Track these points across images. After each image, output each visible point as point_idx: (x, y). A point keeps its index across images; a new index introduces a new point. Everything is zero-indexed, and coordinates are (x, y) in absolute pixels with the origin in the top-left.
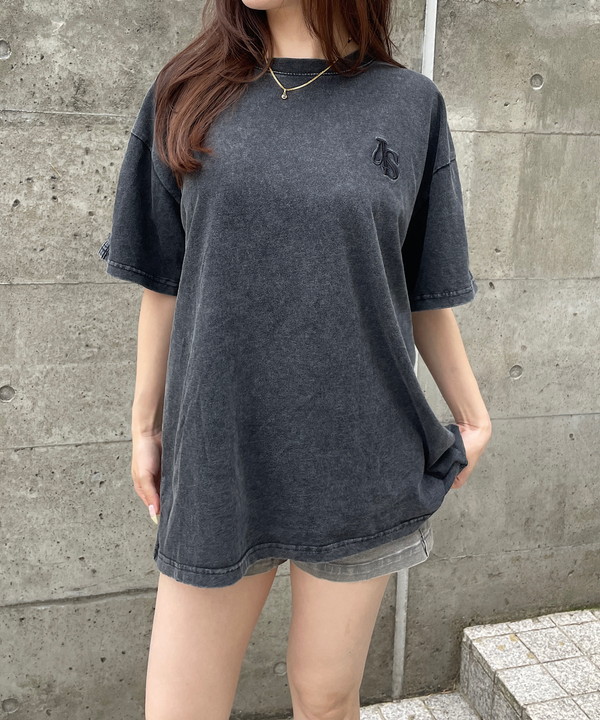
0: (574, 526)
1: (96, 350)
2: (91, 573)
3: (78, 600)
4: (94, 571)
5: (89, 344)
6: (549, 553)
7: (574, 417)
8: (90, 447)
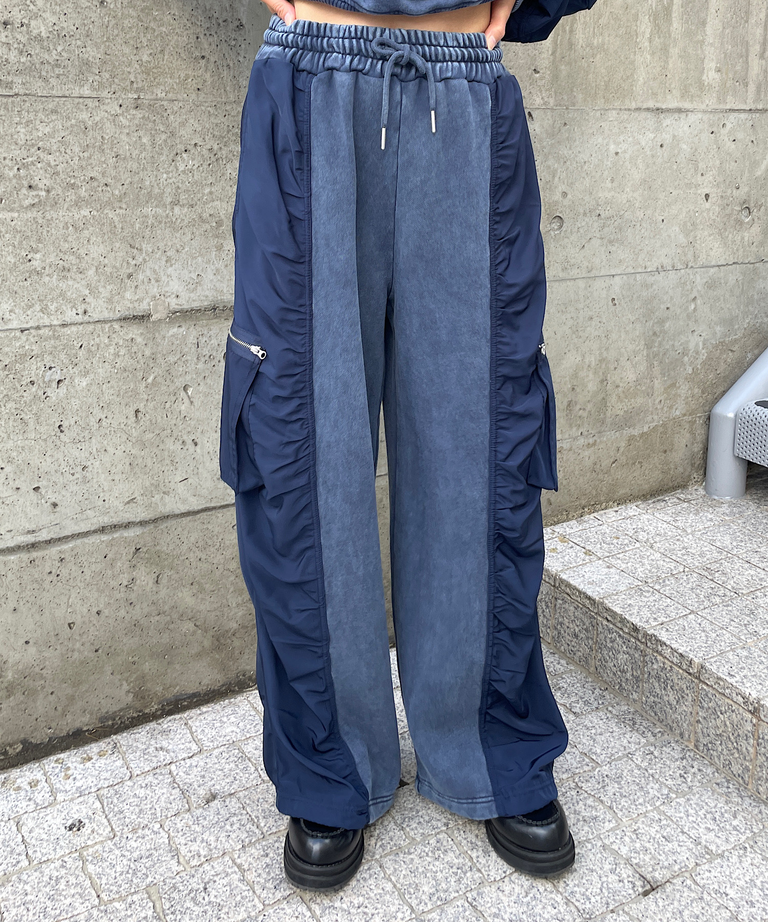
0: (617, 408)
1: (43, 193)
2: (50, 508)
3: (34, 546)
4: (55, 505)
5: (33, 183)
6: (591, 441)
7: (616, 278)
8: (41, 332)
